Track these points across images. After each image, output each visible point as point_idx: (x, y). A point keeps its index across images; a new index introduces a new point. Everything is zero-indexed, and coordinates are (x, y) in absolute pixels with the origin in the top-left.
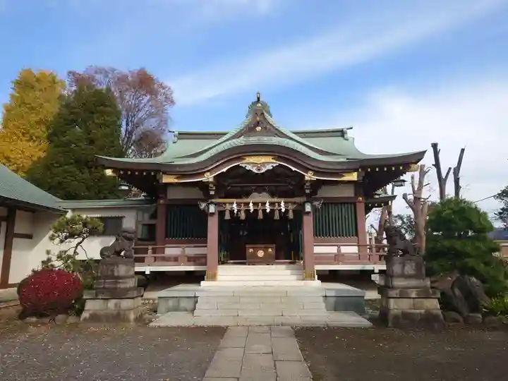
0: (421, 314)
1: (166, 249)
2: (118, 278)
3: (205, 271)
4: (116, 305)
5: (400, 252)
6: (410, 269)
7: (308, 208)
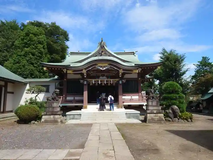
0: (157, 118)
1: (67, 98)
2: (54, 107)
3: (82, 106)
4: (53, 117)
5: (151, 98)
6: (154, 103)
7: (121, 82)
